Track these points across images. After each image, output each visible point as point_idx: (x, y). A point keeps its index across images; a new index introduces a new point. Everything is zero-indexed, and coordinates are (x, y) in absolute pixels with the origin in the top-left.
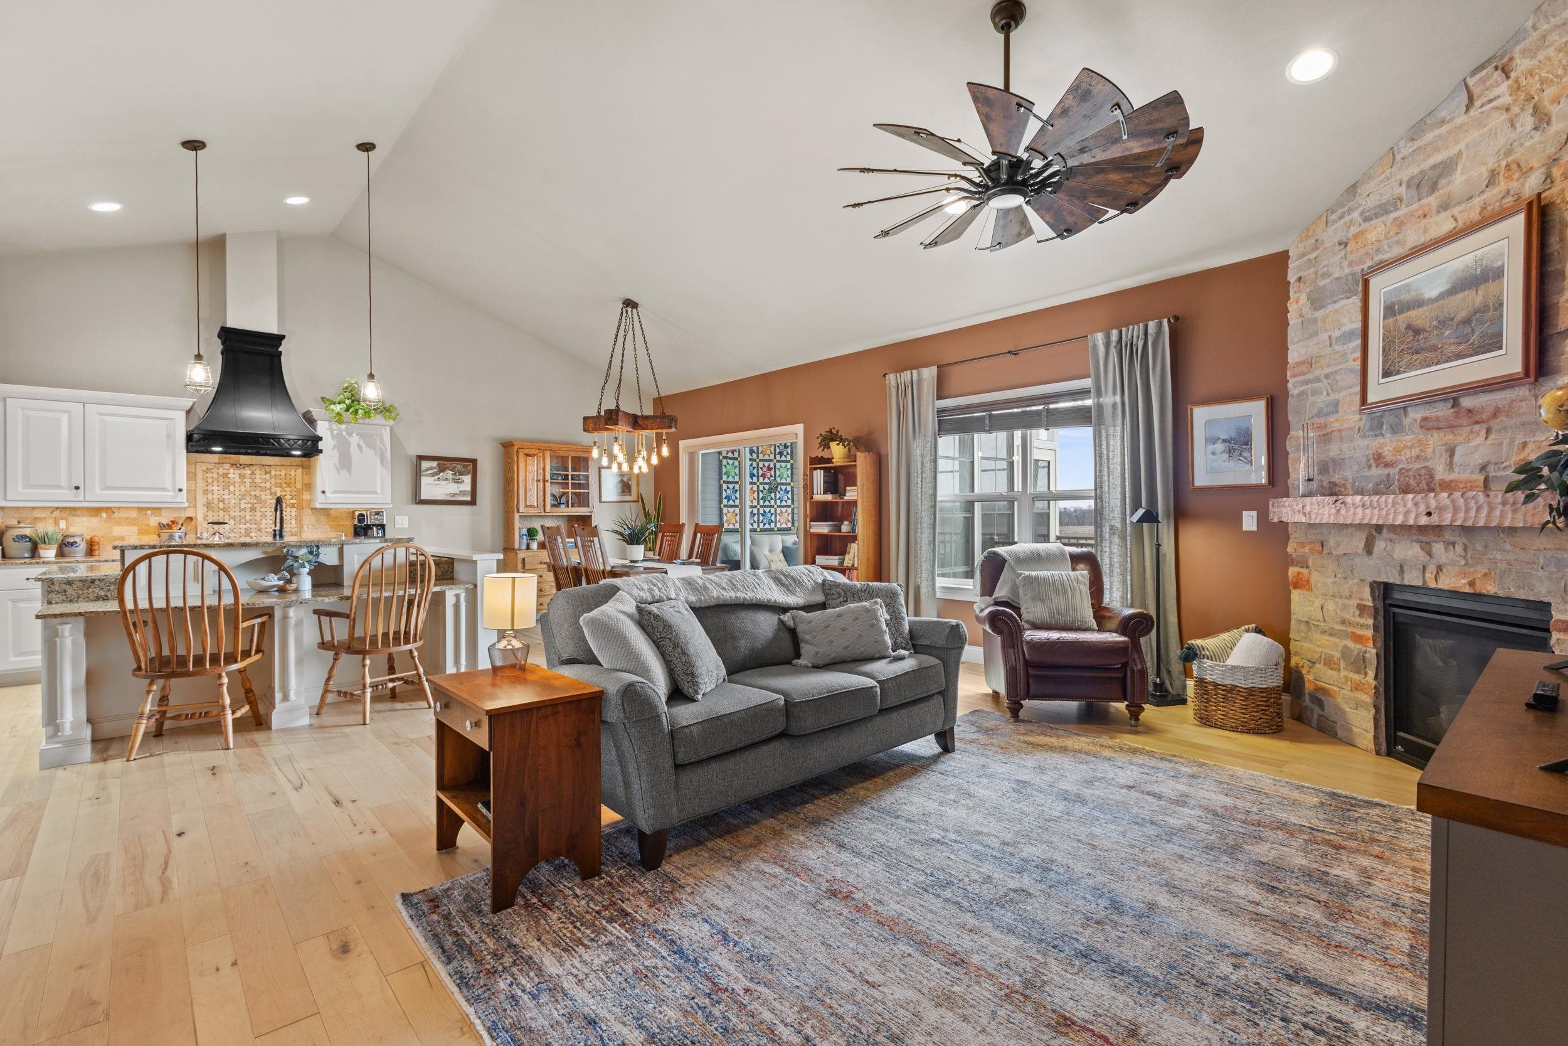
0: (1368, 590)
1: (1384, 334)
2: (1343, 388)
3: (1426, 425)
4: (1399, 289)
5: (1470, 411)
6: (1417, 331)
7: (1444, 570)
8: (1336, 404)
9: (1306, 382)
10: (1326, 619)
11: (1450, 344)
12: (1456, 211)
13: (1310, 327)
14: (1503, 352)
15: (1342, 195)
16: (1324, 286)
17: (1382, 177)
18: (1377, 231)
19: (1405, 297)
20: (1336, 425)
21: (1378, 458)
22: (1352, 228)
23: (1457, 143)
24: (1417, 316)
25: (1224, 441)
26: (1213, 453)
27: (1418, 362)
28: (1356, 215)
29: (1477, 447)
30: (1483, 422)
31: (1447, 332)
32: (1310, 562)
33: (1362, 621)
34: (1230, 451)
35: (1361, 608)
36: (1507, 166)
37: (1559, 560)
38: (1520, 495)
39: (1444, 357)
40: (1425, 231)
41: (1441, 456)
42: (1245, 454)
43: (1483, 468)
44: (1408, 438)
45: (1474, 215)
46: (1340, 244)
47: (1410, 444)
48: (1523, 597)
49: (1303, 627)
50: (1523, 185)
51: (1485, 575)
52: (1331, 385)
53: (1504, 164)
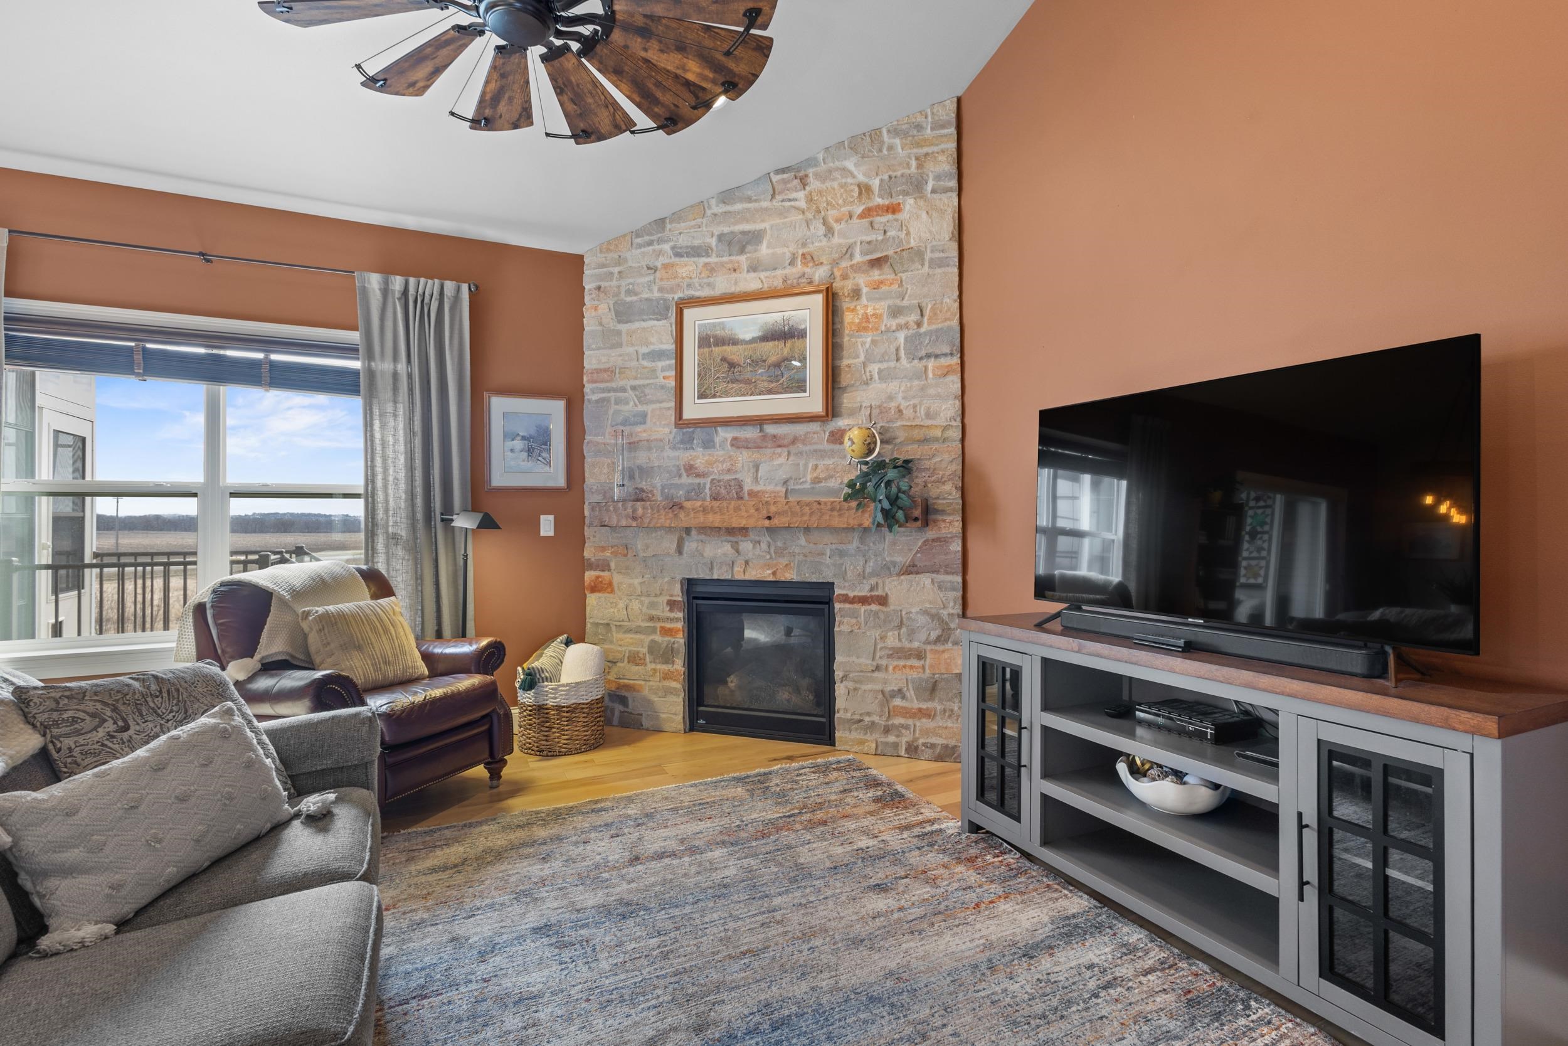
0: (678, 586)
1: (699, 361)
2: (652, 402)
3: (736, 443)
4: (714, 325)
5: (774, 436)
6: (732, 365)
7: (750, 564)
8: (644, 416)
9: (609, 390)
10: (631, 618)
11: (763, 381)
12: (762, 275)
13: (611, 339)
14: (807, 394)
15: (650, 224)
16: (632, 302)
17: (693, 223)
18: (688, 268)
19: (719, 333)
20: (644, 436)
21: (690, 469)
22: (661, 258)
23: (763, 221)
24: (734, 353)
25: (523, 438)
26: (512, 450)
27: (734, 390)
28: (666, 247)
29: (780, 465)
30: (785, 446)
31: (760, 371)
32: (613, 565)
33: (672, 615)
34: (529, 450)
35: (672, 604)
36: (803, 255)
37: (841, 551)
38: (854, 504)
39: (757, 391)
40: (736, 283)
41: (749, 471)
42: (544, 454)
43: (785, 482)
44: (719, 453)
45: (778, 283)
46: (649, 268)
47: (722, 459)
48: (815, 580)
49: (601, 630)
50: (814, 272)
51: (787, 565)
52: (639, 398)
53: (800, 252)
